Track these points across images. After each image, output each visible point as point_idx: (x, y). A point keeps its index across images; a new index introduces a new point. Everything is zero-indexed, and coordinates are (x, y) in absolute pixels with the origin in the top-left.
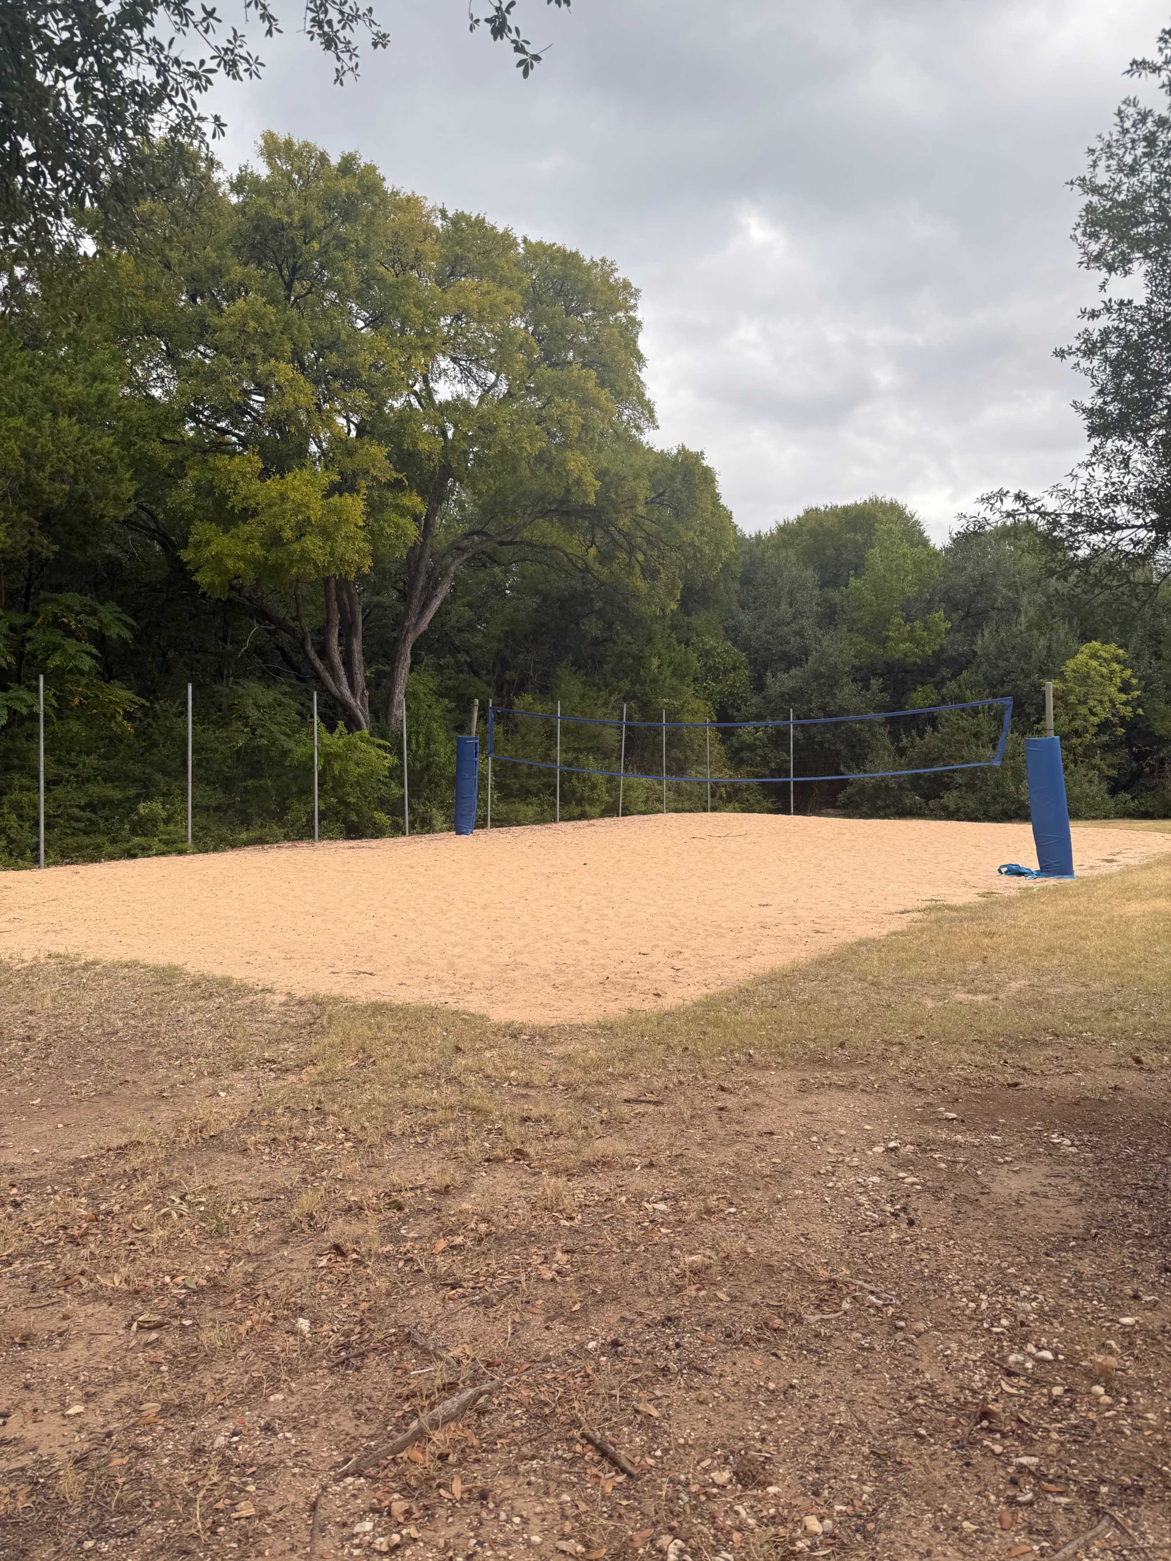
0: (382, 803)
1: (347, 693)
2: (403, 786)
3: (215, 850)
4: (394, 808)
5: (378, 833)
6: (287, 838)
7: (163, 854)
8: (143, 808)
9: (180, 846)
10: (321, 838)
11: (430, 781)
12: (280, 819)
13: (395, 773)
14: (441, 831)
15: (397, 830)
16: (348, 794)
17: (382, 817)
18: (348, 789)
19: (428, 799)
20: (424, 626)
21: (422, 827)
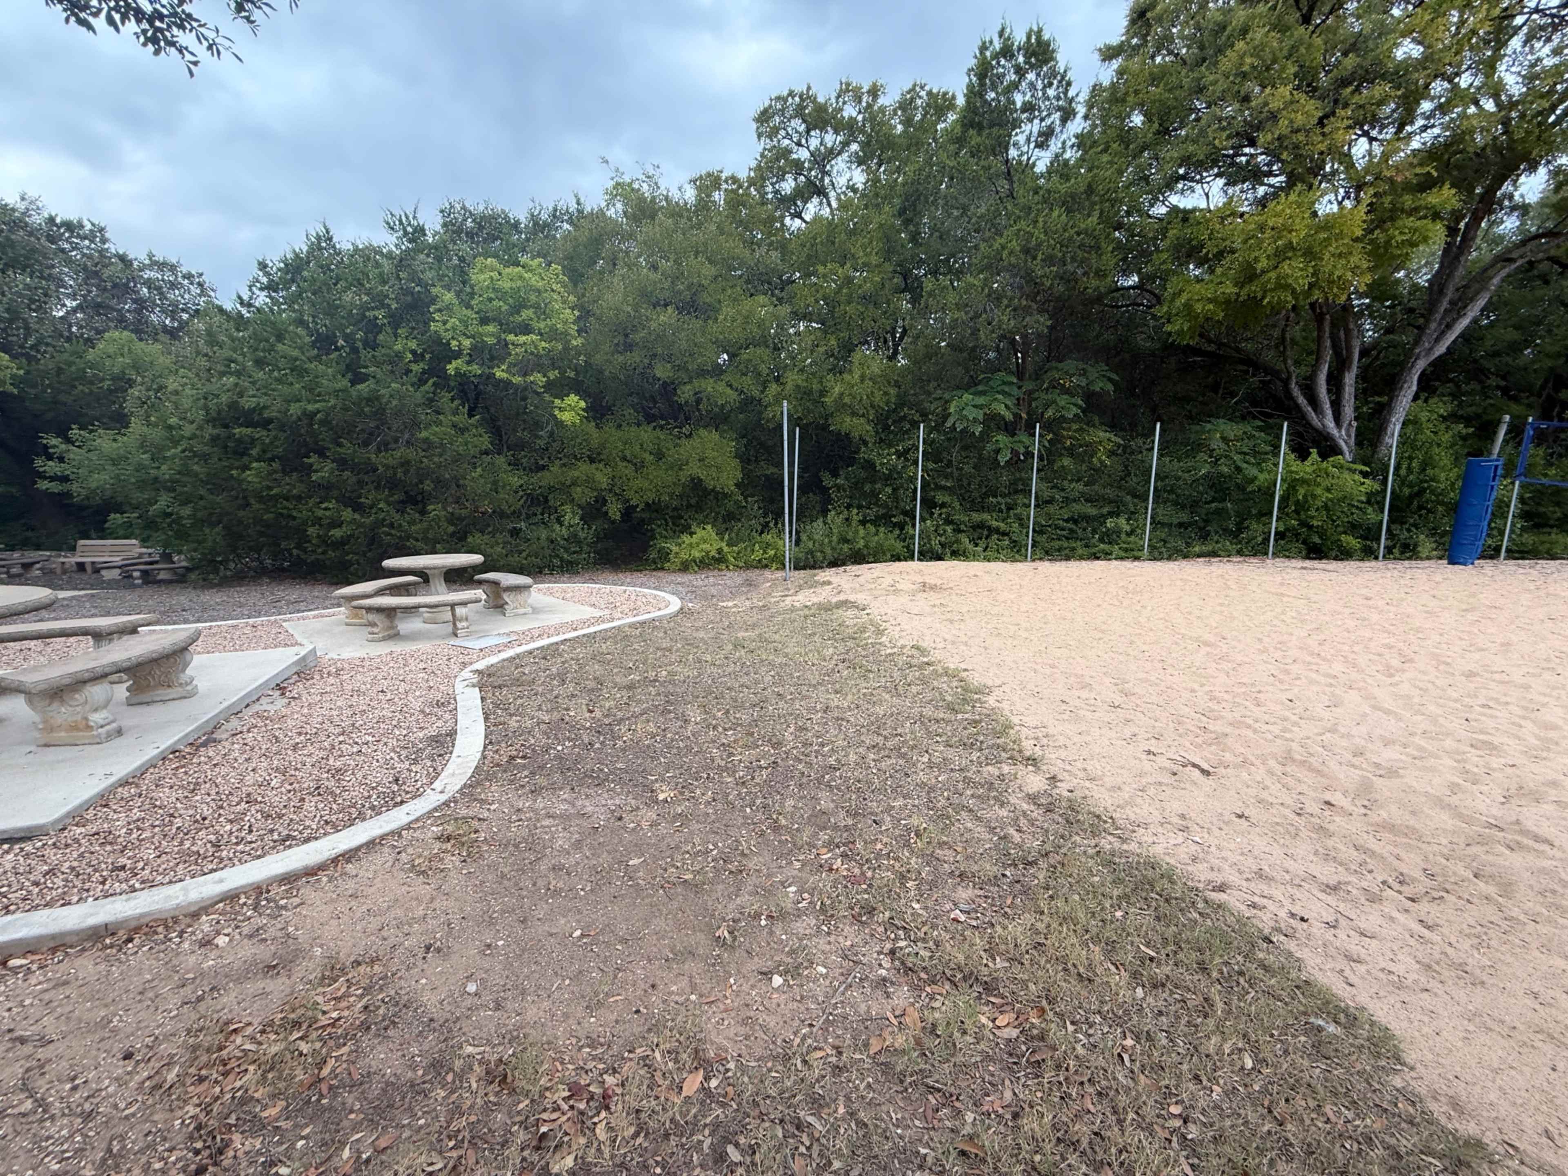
0: (1353, 528)
1: (1330, 424)
2: (1382, 512)
3: (1169, 558)
4: (1369, 534)
5: (1344, 554)
6: (1240, 553)
7: (1122, 559)
8: (1110, 523)
9: (1136, 553)
10: (1275, 555)
11: (1421, 507)
12: (1236, 537)
13: (1374, 499)
14: (1428, 558)
15: (1369, 553)
16: (1313, 517)
17: (1351, 541)
18: (1313, 513)
19: (1416, 526)
20: (1441, 349)
21: (1402, 553)
